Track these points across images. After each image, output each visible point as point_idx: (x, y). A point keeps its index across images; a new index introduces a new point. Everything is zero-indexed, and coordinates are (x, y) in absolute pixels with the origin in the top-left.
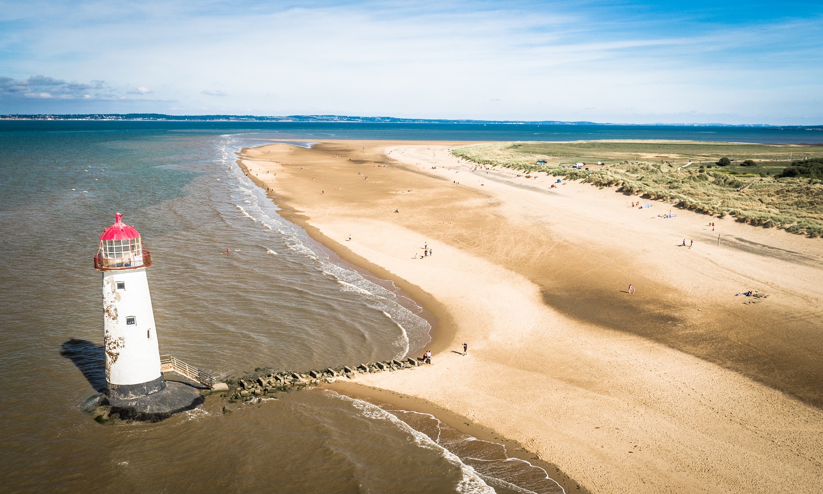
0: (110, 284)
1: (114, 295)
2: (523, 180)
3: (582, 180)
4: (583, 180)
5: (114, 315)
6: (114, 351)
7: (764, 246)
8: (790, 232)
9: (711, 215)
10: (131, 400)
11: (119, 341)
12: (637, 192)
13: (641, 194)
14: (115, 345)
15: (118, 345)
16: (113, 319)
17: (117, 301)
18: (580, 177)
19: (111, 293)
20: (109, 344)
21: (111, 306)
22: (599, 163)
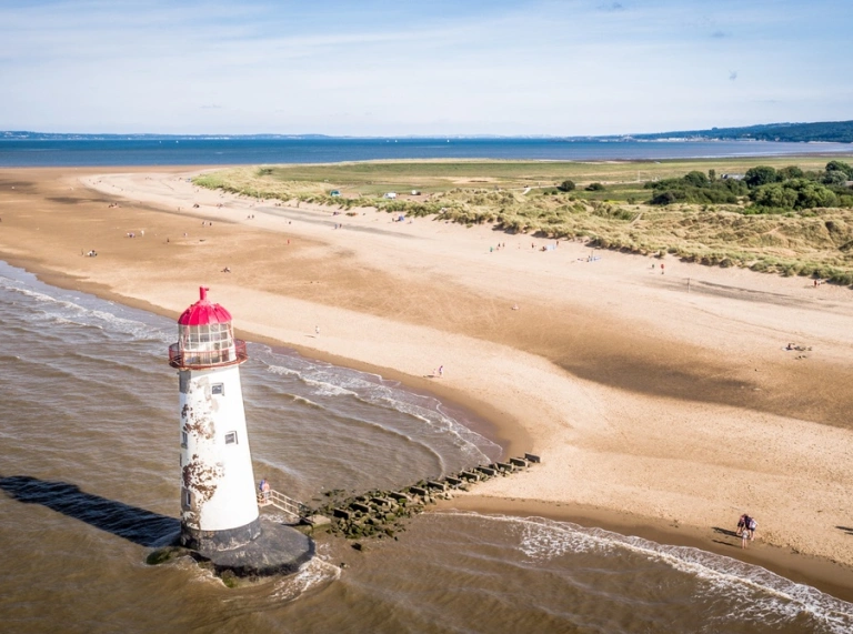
0: (203, 388)
1: (210, 403)
2: (342, 218)
3: (433, 216)
4: (436, 215)
5: (209, 431)
6: (208, 484)
7: (742, 290)
8: (756, 270)
9: (645, 255)
10: (236, 551)
11: (217, 468)
12: (525, 228)
13: (533, 232)
14: (211, 475)
15: (215, 474)
16: (207, 438)
17: (213, 412)
18: (430, 212)
19: (204, 400)
20: (199, 475)
21: (203, 420)
22: (414, 192)
